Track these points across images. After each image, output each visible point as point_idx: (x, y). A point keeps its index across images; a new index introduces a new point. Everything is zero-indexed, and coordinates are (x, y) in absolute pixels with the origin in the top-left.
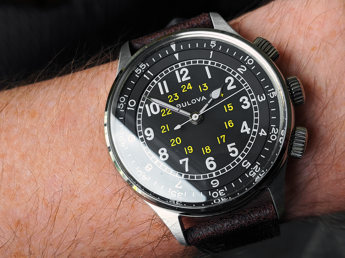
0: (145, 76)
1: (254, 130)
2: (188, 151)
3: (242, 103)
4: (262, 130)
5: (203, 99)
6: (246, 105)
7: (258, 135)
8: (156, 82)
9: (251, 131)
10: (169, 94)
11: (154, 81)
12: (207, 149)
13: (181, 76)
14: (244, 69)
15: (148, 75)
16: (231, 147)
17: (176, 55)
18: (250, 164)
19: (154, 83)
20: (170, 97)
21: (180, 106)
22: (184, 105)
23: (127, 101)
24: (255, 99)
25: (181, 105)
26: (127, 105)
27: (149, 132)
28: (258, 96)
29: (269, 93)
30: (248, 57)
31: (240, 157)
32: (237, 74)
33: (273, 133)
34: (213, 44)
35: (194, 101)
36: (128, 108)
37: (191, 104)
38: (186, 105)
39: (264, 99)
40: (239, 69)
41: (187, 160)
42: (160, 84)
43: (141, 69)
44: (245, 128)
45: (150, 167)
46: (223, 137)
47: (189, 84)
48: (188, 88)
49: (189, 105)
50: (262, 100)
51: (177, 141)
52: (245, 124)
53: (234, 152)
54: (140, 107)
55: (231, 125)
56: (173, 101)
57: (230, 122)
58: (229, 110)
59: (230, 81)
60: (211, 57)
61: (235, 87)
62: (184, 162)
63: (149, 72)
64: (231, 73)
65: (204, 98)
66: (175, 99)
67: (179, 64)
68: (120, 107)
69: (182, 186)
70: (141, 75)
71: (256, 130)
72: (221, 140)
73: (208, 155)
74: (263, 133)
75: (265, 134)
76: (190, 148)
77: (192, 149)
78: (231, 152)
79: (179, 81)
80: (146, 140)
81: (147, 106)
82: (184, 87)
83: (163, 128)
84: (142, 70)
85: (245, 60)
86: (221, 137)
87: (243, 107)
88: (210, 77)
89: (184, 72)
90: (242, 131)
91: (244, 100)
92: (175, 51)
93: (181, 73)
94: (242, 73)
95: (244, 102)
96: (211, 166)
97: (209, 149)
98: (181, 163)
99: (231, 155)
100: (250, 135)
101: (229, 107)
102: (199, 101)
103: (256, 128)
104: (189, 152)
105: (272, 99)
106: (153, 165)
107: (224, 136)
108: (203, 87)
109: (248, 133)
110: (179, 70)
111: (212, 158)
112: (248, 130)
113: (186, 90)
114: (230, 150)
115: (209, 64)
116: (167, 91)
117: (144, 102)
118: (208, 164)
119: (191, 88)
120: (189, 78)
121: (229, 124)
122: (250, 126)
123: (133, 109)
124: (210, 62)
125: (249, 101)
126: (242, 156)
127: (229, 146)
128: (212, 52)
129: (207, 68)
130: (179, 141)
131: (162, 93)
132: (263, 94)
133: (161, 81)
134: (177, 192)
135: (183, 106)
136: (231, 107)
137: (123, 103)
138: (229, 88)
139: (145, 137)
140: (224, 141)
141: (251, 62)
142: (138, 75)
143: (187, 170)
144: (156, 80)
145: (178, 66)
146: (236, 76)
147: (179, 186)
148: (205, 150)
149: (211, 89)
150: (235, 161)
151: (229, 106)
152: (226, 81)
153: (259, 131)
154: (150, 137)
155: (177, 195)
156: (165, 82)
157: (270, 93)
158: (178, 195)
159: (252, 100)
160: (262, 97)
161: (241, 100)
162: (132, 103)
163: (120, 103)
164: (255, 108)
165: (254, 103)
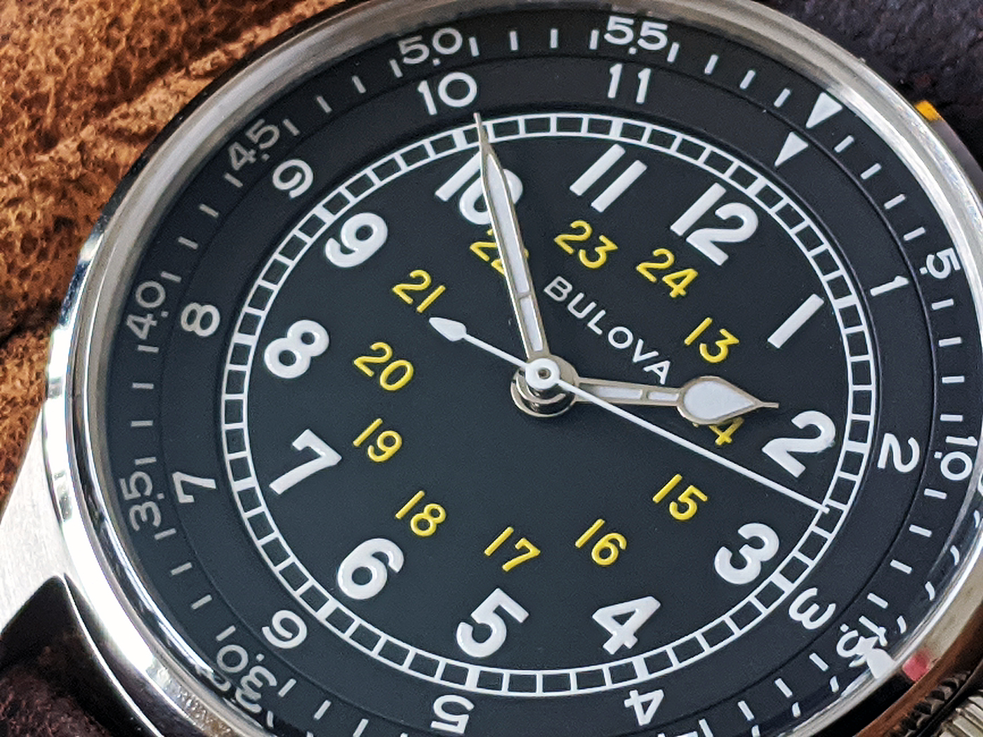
0: (616, 70)
1: (638, 662)
2: (372, 440)
3: (735, 544)
4: (657, 697)
5: (654, 368)
6: (738, 563)
7: (625, 693)
8: (615, 133)
9: (623, 652)
10: (591, 216)
11: (617, 123)
12: (425, 515)
13: (709, 220)
14: (906, 459)
15: (629, 83)
16: (499, 611)
17: (793, 145)
18: (460, 729)
19: (605, 127)
20: (580, 231)
21: (565, 292)
22: (579, 307)
23: (451, 64)
24: (787, 587)
25: (571, 296)
26: (433, 76)
27: (364, 233)
28: (813, 592)
29: (855, 625)
30: (970, 441)
31: (474, 672)
32: (864, 448)
34: (941, 265)
35: (622, 338)
36: (423, 88)
37: (599, 332)
38: (581, 315)
39: (810, 626)
40: (890, 440)
41: (328, 457)
42: (615, 153)
43: (637, 36)
44: (622, 619)
45: (206, 323)
46: (524, 550)
47: (690, 274)
48: (667, 279)
49: (591, 325)
50: (805, 620)
51: (388, 370)
52: (644, 608)
53: (481, 633)
54: (458, 133)
55: (605, 553)
56: (570, 250)
57: (614, 542)
58: (673, 507)
59: (812, 432)
60: (875, 292)
61: (795, 469)
62: (308, 455)
63: (645, 75)
64: (851, 417)
65: (662, 369)
66: (582, 254)
67: (761, 182)
68: (404, 51)
69: (191, 499)
70: (610, 54)
71: (643, 675)
72: (508, 550)
73: (400, 535)
74: (645, 706)
75: (644, 719)
76: (389, 442)
77: (389, 451)
78: (470, 621)
79: (679, 227)
80: (320, 244)
82: (663, 259)
83: (419, 280)
84: (634, 43)
85: (950, 440)
86: (523, 542)
87: (722, 560)
88: (778, 339)
89: (735, 223)
90: (603, 616)
91: (756, 543)
92: (811, 123)
93: (724, 213)
94: (882, 464)
95: (745, 551)
96: (361, 576)
97: (433, 522)
99: (463, 634)
100: (607, 658)
101: (683, 498)
102: (637, 358)
103: (652, 665)
104: (370, 449)
105: (829, 655)
106: (226, 332)
107: (533, 552)
108: (710, 338)
109: (611, 647)
110: (732, 196)
111: (396, 560)
112: (621, 637)
113: (652, 278)
114: (482, 615)
115: (838, 304)
116: (600, 204)
117: (493, 138)
118: (361, 556)
119: (678, 290)
120: (719, 258)
121: (603, 543)
122: (648, 636)
123: (432, 110)
124: (852, 300)
125: (767, 568)
126: (486, 680)
127: (498, 597)
128: (900, 281)
129: (812, 304)
130: (392, 379)
131: (579, 188)
132: (832, 608)
133: (632, 154)
134: (152, 498)
135: (571, 307)
136: (692, 507)
138: (778, 450)
139: (334, 231)
140: (507, 567)
141: (957, 466)
142: (601, 39)
143: (280, 485)
144: (628, 131)
145: (747, 180)
146: (849, 446)
147: (188, 488)
148: (418, 508)
149: (728, 372)
150: (443, 662)
151: (692, 497)
152: (800, 421)
153: (644, 688)
154: (345, 251)
155: (139, 501)
156: (637, 169)
157: (855, 633)
158: (142, 509)
159: (776, 578)
160: (815, 608)
161: (746, 531)
162: (457, 90)
163: (428, 42)
164: (750, 612)
165: (770, 594)
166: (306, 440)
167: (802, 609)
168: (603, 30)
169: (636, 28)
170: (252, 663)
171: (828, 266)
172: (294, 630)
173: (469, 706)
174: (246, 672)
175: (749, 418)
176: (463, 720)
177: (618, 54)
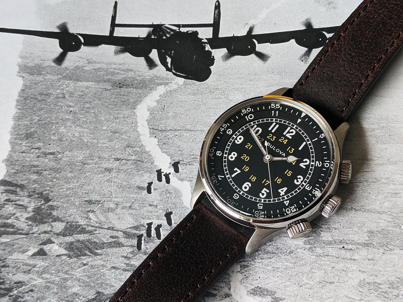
0: (273, 112)
1: (285, 197)
2: (245, 168)
3: (297, 179)
4: (288, 201)
5: (283, 154)
6: (298, 181)
7: (284, 201)
8: (274, 121)
9: (283, 195)
10: (272, 133)
11: (274, 119)
12: (253, 178)
13: (289, 132)
14: (320, 165)
15: (275, 113)
16: (265, 191)
17: (299, 120)
18: (262, 208)
19: (273, 120)
20: (270, 135)
21: (269, 145)
22: (271, 147)
23: (250, 113)
24: (305, 184)
25: (270, 145)
26: (247, 115)
27: (240, 139)
28: (308, 185)
30: (329, 161)
32: (314, 163)
33: (290, 209)
34: (322, 136)
35: (278, 151)
36: (246, 117)
37: (275, 150)
38: (272, 148)
39: (309, 190)
40: (317, 162)
41: (239, 171)
42: (274, 124)
43: (276, 106)
44: (282, 191)
45: (220, 154)
46: (268, 182)
47: (287, 140)
48: (283, 141)
49: (273, 149)
50: (308, 189)
51: (246, 158)
52: (285, 189)
53: (263, 194)
54: (252, 123)
55: (279, 182)
56: (269, 139)
57: (280, 180)
58: (288, 174)
59: (306, 162)
60: (313, 141)
61: (304, 167)
62: (236, 171)
63: (277, 112)
64: (311, 159)
65: (284, 155)
66: (271, 139)
67: (295, 126)
68: (243, 112)
69: (221, 179)
70: (272, 109)
71: (286, 198)
72: (265, 182)
73: (250, 181)
74: (287, 203)
75: (287, 205)
76: (247, 168)
77: (247, 170)
78: (261, 193)
79: (284, 134)
80: (234, 141)
81: (256, 126)
82: (283, 138)
83: (249, 145)
84: (275, 107)
85: (325, 161)
87: (295, 181)
88: (300, 149)
89: (292, 132)
90: (280, 191)
91: (300, 178)
92: (301, 117)
93: (290, 131)
94: (316, 166)
95: (298, 180)
96: (246, 188)
97: (255, 179)
98: (235, 170)
99: (260, 194)
100: (281, 196)
102: (280, 153)
103: (287, 197)
104: (245, 170)
105: (312, 194)
106: (223, 155)
108: (290, 149)
109: (281, 195)
110: (291, 128)
111: (250, 185)
112: (282, 193)
113: (281, 142)
114: (263, 192)
115: (308, 143)
116: (273, 131)
117: (257, 123)
118: (245, 185)
119: (285, 143)
120: (291, 138)
121: (278, 180)
122: (286, 193)
123: (248, 120)
124: (310, 142)
125: (302, 182)
126: (264, 201)
127: (265, 189)
128: (317, 139)
129: (305, 143)
131: (270, 129)
132: (311, 187)
133: (277, 124)
134: (216, 179)
135: (270, 147)
136: (290, 174)
137: (247, 112)
138: (302, 165)
139: (236, 139)
140: (265, 185)
142: (270, 107)
143: (233, 176)
144: (276, 120)
145: (293, 126)
146: (311, 163)
148: (252, 177)
149: (293, 154)
150: (258, 199)
151: (290, 172)
152: (304, 160)
153: (286, 200)
154: (238, 141)
155: (214, 180)
156: (278, 126)
157: (315, 190)
158: (214, 181)
159: (303, 183)
160: (309, 187)
161: (298, 177)
162: (251, 117)
163: (246, 110)
164: (300, 188)
165: (303, 185)
166: (236, 169)
167: (307, 187)
168: (271, 106)
169: (275, 105)
170: (232, 201)
171: (306, 137)
172: (237, 196)
173: (262, 205)
174: (231, 202)
175: (297, 160)
176: (262, 207)
177: (273, 109)
